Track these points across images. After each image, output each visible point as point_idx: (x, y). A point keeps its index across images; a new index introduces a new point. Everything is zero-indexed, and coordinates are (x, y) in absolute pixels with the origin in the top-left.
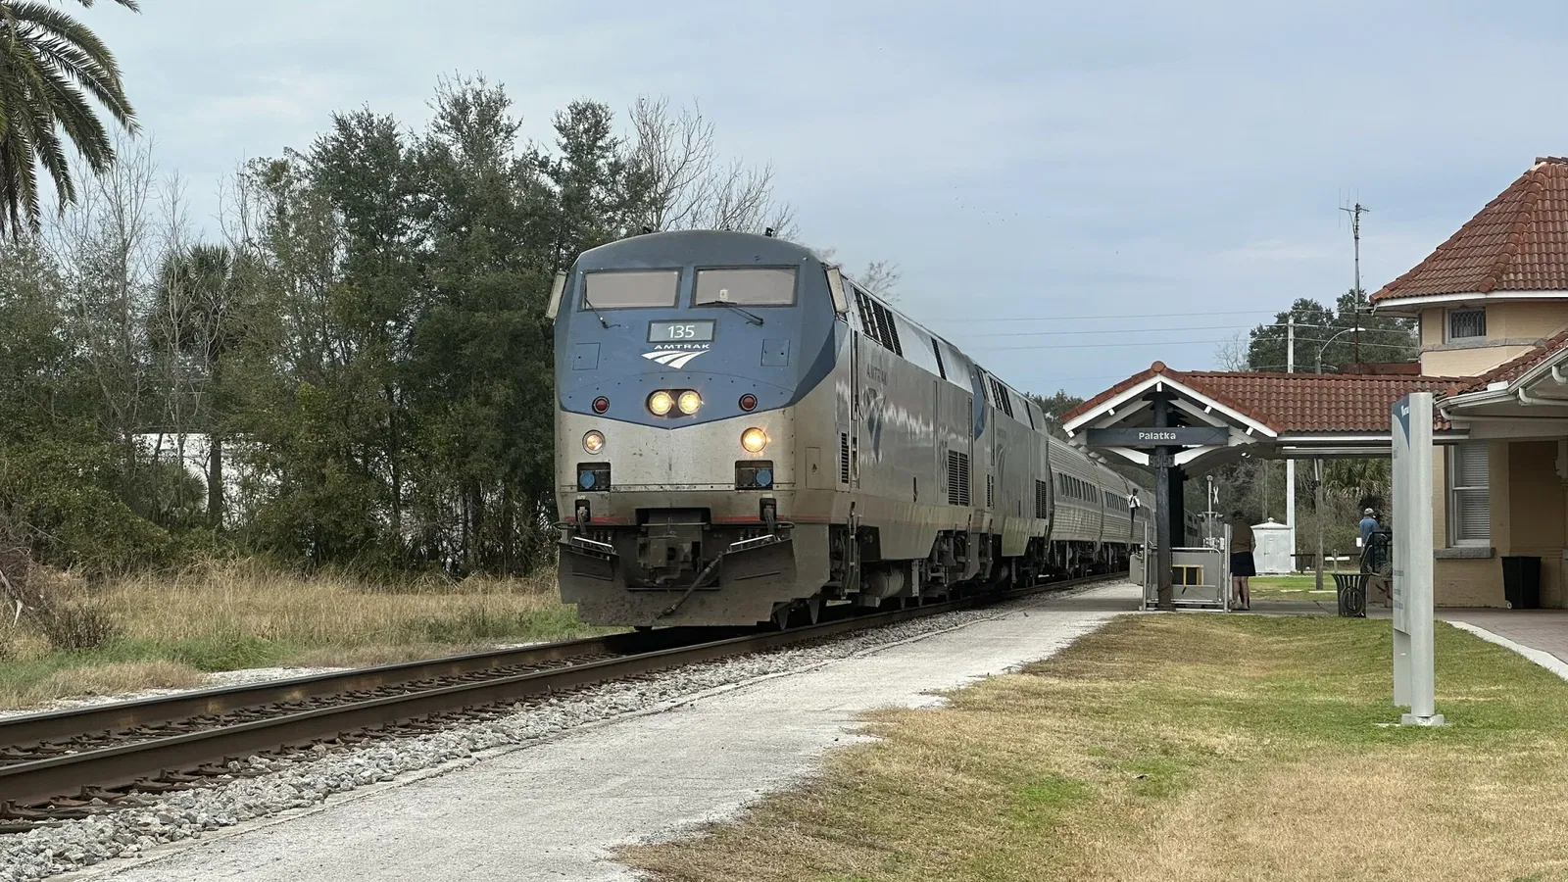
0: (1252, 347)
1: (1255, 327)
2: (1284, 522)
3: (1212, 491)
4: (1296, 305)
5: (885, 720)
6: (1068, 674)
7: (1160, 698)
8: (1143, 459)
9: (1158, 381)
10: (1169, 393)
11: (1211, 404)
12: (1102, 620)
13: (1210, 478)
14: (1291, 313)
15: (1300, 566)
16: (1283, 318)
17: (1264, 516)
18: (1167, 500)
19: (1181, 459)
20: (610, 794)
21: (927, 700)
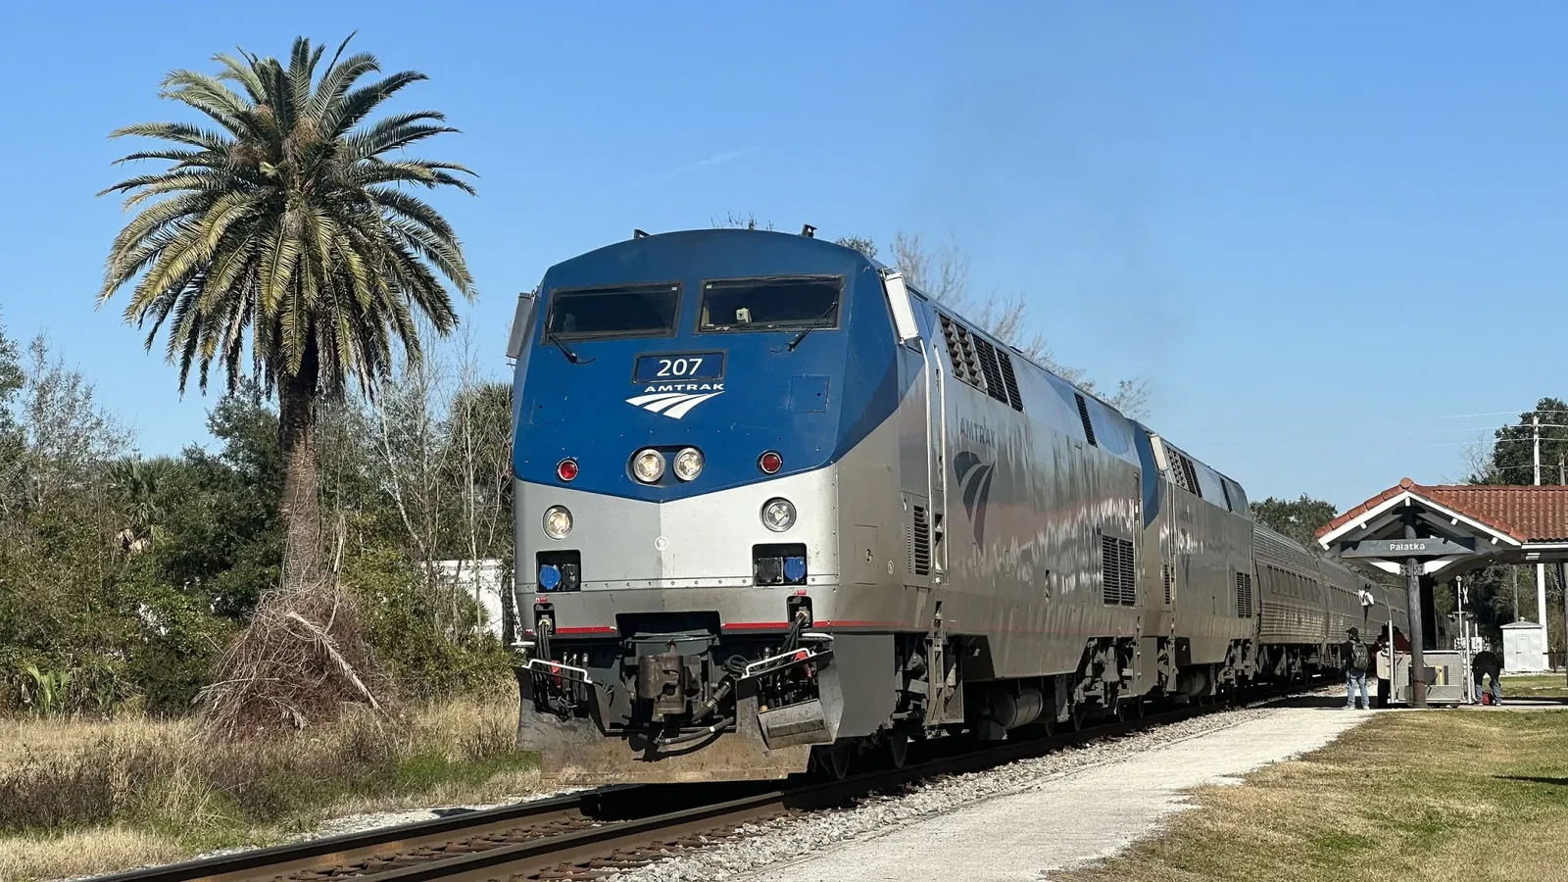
0: (1497, 448)
1: (1500, 427)
2: (1536, 620)
3: (1462, 591)
4: (1541, 404)
5: (1202, 792)
6: (1342, 761)
7: (1423, 776)
8: (1393, 568)
9: (1405, 497)
10: (1417, 506)
11: (1457, 517)
12: (1361, 717)
13: (1459, 578)
14: (1536, 414)
15: (1552, 664)
16: (1527, 418)
17: (1516, 614)
18: (1419, 607)
19: (1431, 567)
20: (1020, 843)
21: (1229, 781)
